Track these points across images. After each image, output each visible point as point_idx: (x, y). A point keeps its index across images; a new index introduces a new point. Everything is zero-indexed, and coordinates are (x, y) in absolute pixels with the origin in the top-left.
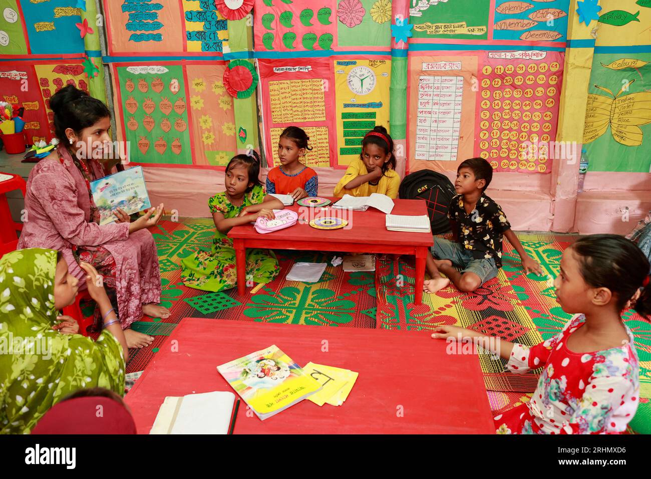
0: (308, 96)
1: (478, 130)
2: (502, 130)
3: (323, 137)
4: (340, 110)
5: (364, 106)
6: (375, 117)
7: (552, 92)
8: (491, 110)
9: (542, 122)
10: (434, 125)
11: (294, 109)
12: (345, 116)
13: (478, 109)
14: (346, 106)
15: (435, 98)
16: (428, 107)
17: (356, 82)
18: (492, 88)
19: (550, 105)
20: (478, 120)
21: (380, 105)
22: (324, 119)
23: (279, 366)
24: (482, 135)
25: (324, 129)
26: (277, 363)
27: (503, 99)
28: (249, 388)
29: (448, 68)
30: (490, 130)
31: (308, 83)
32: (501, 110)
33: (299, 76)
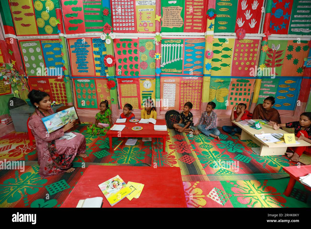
0: (132, 89)
1: (180, 98)
2: (187, 98)
3: (137, 100)
4: (141, 93)
5: (148, 92)
6: (151, 95)
7: (200, 88)
8: (184, 93)
9: (198, 96)
10: (168, 97)
11: (128, 92)
12: (143, 94)
13: (180, 93)
14: (143, 92)
15: (168, 89)
16: (166, 92)
17: (146, 85)
18: (184, 87)
19: (200, 91)
20: (180, 96)
21: (153, 91)
22: (137, 95)
23: (119, 183)
24: (181, 100)
25: (137, 98)
26: (118, 182)
27: (187, 90)
28: (109, 193)
29: (171, 81)
30: (183, 98)
31: (132, 85)
32: (186, 93)
33: (129, 83)
